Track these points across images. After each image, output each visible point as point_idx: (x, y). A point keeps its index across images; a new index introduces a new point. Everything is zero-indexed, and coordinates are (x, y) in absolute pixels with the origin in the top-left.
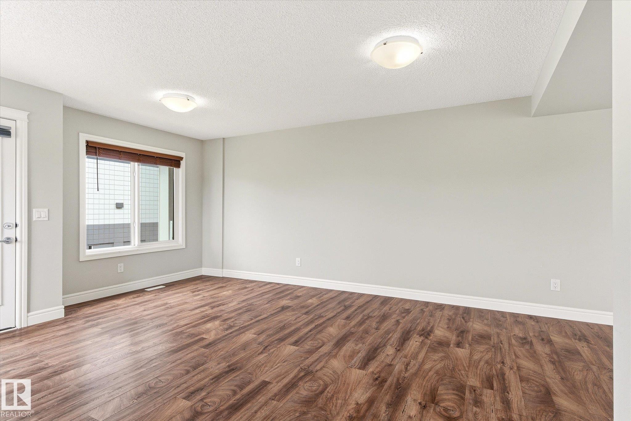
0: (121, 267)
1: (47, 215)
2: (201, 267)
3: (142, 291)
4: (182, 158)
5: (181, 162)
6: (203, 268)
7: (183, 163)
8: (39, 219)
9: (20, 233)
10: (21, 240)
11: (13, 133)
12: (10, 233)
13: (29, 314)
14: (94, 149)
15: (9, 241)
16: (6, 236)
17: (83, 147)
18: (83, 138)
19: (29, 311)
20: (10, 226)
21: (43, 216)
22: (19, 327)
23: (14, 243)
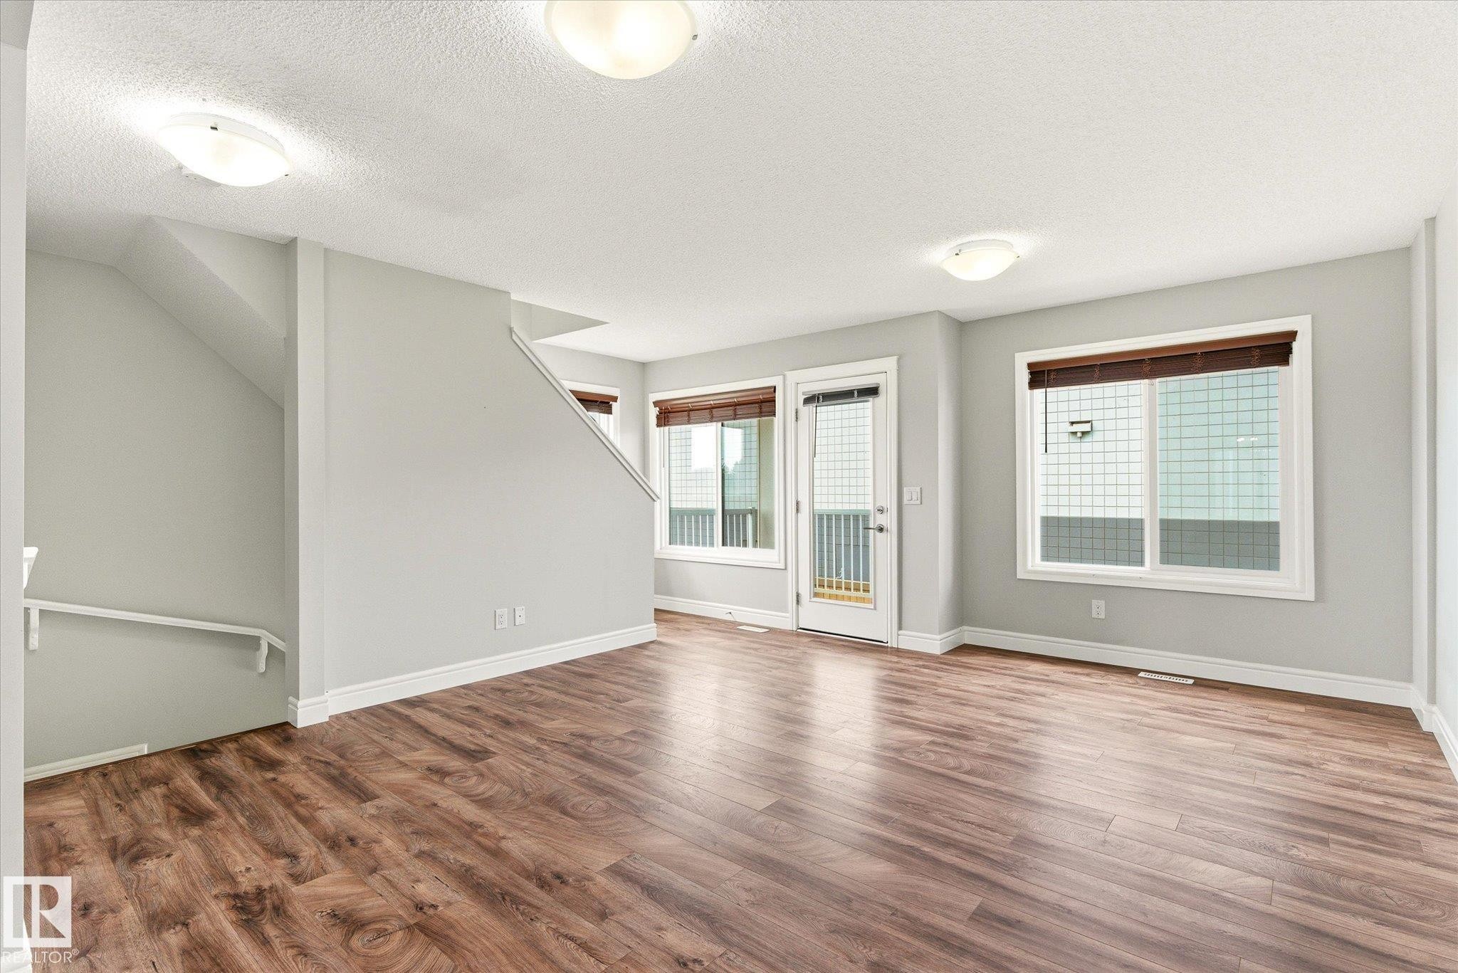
0: (1099, 608)
1: (920, 497)
3: (1132, 672)
4: (1292, 335)
5: (1295, 345)
6: (1412, 687)
7: (1300, 349)
8: (911, 502)
9: (890, 520)
10: (891, 529)
11: (882, 390)
12: (881, 520)
13: (900, 632)
14: (1041, 376)
15: (881, 530)
16: (878, 522)
17: (1023, 376)
18: (1022, 360)
19: (900, 628)
20: (881, 511)
21: (914, 498)
22: (889, 645)
23: (886, 532)
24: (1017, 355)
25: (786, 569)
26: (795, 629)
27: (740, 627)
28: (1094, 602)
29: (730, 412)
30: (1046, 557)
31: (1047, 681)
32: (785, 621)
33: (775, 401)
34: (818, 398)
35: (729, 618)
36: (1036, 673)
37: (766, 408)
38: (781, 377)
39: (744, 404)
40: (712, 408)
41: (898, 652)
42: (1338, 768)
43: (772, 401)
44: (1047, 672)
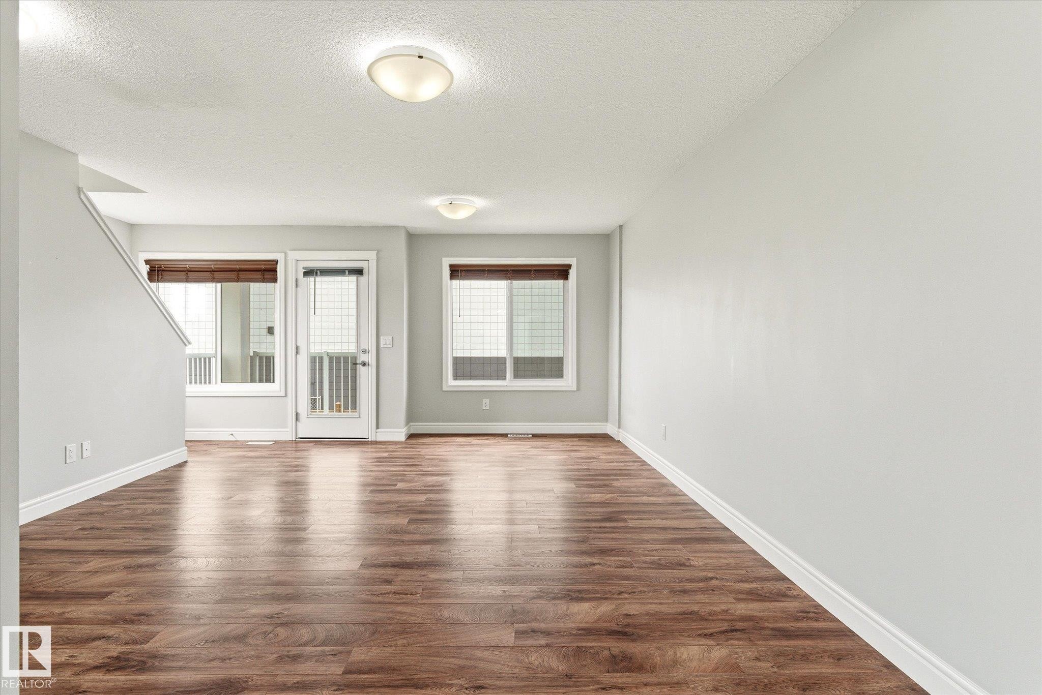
0: (486, 403)
1: (391, 343)
2: (607, 421)
3: (504, 435)
4: (569, 266)
5: (571, 271)
6: (609, 424)
7: (573, 273)
8: (386, 346)
9: (371, 358)
10: (372, 363)
11: (365, 271)
12: (363, 358)
13: (378, 430)
14: (457, 272)
15: (364, 364)
16: (362, 360)
17: (447, 272)
18: (446, 262)
19: (377, 427)
20: (364, 352)
21: (388, 343)
22: (370, 440)
23: (367, 367)
24: (443, 258)
25: (286, 396)
26: (294, 439)
27: (248, 443)
28: (484, 401)
29: (233, 275)
30: (456, 377)
31: (470, 445)
32: (287, 435)
33: (276, 271)
34: (316, 273)
35: (231, 438)
36: (464, 442)
37: (268, 275)
38: (284, 254)
39: (246, 271)
40: (213, 271)
41: (377, 443)
42: (604, 457)
43: (274, 271)
44: (470, 441)
